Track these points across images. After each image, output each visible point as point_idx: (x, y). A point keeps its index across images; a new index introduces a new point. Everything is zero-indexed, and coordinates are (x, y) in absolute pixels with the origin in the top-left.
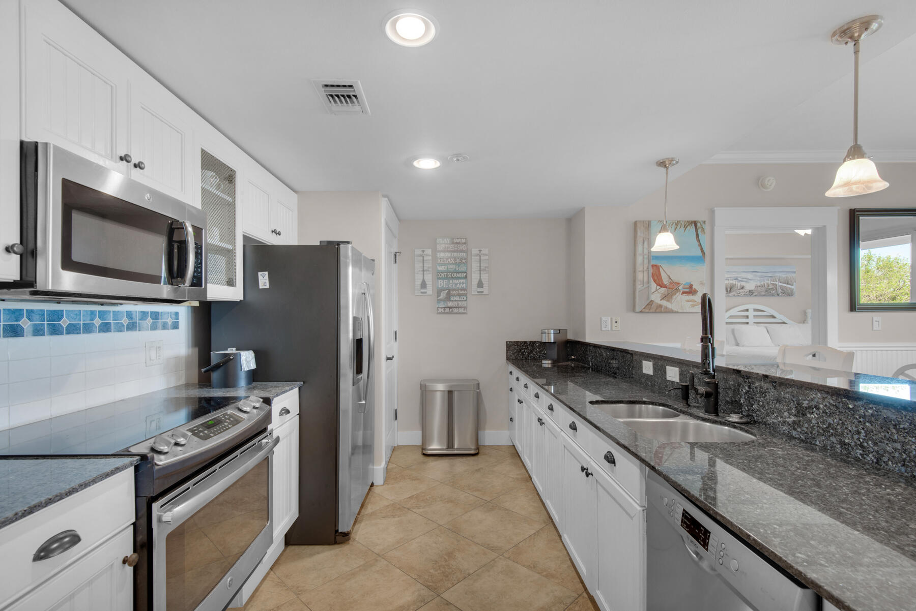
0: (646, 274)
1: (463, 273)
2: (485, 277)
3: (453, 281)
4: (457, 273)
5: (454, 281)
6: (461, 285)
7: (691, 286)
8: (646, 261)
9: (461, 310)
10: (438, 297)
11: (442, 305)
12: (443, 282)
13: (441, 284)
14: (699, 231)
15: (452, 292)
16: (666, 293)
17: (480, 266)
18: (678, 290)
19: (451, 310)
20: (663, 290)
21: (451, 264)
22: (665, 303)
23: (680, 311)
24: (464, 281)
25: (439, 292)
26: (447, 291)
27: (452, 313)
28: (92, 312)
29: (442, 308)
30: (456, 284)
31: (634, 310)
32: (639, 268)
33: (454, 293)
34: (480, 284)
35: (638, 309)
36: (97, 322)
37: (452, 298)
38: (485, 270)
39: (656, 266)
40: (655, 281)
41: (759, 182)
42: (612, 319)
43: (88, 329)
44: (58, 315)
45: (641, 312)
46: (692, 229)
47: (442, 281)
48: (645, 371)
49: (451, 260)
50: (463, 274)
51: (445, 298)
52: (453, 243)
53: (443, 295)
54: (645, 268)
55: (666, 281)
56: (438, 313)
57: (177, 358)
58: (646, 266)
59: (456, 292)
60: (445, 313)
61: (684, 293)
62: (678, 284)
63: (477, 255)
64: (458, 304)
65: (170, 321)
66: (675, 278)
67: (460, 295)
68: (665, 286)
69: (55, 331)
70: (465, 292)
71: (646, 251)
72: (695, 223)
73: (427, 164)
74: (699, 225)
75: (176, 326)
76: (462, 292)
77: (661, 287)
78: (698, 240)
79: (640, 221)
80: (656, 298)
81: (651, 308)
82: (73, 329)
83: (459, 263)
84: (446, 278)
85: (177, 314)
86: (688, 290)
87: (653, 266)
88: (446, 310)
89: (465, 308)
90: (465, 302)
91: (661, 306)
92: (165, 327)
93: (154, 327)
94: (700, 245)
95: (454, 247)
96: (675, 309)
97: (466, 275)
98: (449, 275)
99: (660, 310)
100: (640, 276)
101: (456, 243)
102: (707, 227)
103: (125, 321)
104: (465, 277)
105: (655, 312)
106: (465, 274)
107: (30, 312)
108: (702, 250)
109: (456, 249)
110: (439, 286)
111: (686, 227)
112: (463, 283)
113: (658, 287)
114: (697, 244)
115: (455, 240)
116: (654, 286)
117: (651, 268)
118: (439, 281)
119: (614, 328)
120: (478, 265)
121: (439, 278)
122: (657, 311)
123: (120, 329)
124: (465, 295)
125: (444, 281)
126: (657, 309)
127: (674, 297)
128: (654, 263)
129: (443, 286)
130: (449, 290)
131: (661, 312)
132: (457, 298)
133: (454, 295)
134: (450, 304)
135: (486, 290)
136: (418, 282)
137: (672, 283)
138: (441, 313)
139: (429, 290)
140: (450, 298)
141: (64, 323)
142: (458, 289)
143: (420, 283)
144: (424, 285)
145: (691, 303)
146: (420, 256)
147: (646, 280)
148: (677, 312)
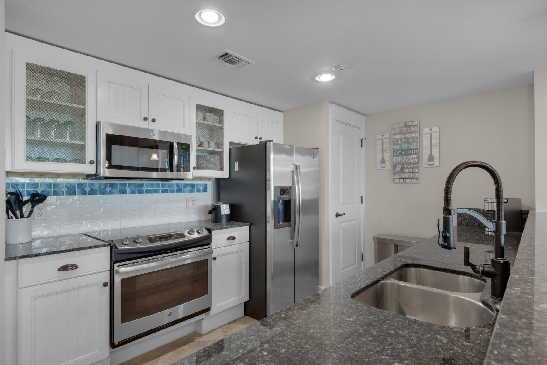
1: (415, 150)
2: (436, 152)
3: (406, 157)
4: (410, 150)
5: (407, 157)
6: (413, 159)
9: (414, 180)
10: (394, 170)
11: (397, 176)
12: (398, 159)
13: (396, 160)
15: (405, 166)
17: (431, 143)
19: (405, 180)
21: (404, 143)
24: (416, 156)
25: (395, 166)
26: (401, 165)
27: (406, 183)
28: (158, 184)
29: (397, 179)
30: (409, 159)
33: (407, 166)
34: (431, 158)
36: (161, 188)
37: (406, 171)
38: (436, 146)
43: (156, 191)
44: (142, 186)
47: (397, 158)
49: (405, 140)
50: (415, 151)
51: (400, 171)
52: (406, 126)
53: (398, 169)
56: (395, 183)
57: (206, 207)
59: (409, 166)
60: (399, 183)
63: (428, 133)
64: (410, 176)
65: (201, 188)
67: (412, 168)
69: (140, 192)
70: (417, 166)
73: (325, 78)
75: (205, 190)
76: (415, 166)
82: (148, 192)
83: (412, 141)
84: (401, 154)
85: (206, 185)
88: (401, 181)
89: (417, 178)
90: (417, 174)
92: (198, 191)
93: (192, 191)
95: (407, 129)
97: (418, 151)
98: (403, 152)
101: (409, 126)
103: (175, 188)
104: (418, 153)
106: (417, 151)
107: (130, 185)
109: (409, 130)
110: (395, 162)
112: (415, 158)
115: (407, 124)
118: (395, 158)
121: (395, 156)
123: (172, 191)
124: (417, 168)
125: (399, 157)
129: (398, 161)
130: (403, 165)
132: (410, 171)
133: (407, 168)
134: (403, 176)
135: (436, 163)
136: (379, 160)
138: (397, 183)
139: (388, 165)
140: (403, 170)
141: (145, 189)
142: (411, 163)
144: (383, 161)
146: (380, 139)
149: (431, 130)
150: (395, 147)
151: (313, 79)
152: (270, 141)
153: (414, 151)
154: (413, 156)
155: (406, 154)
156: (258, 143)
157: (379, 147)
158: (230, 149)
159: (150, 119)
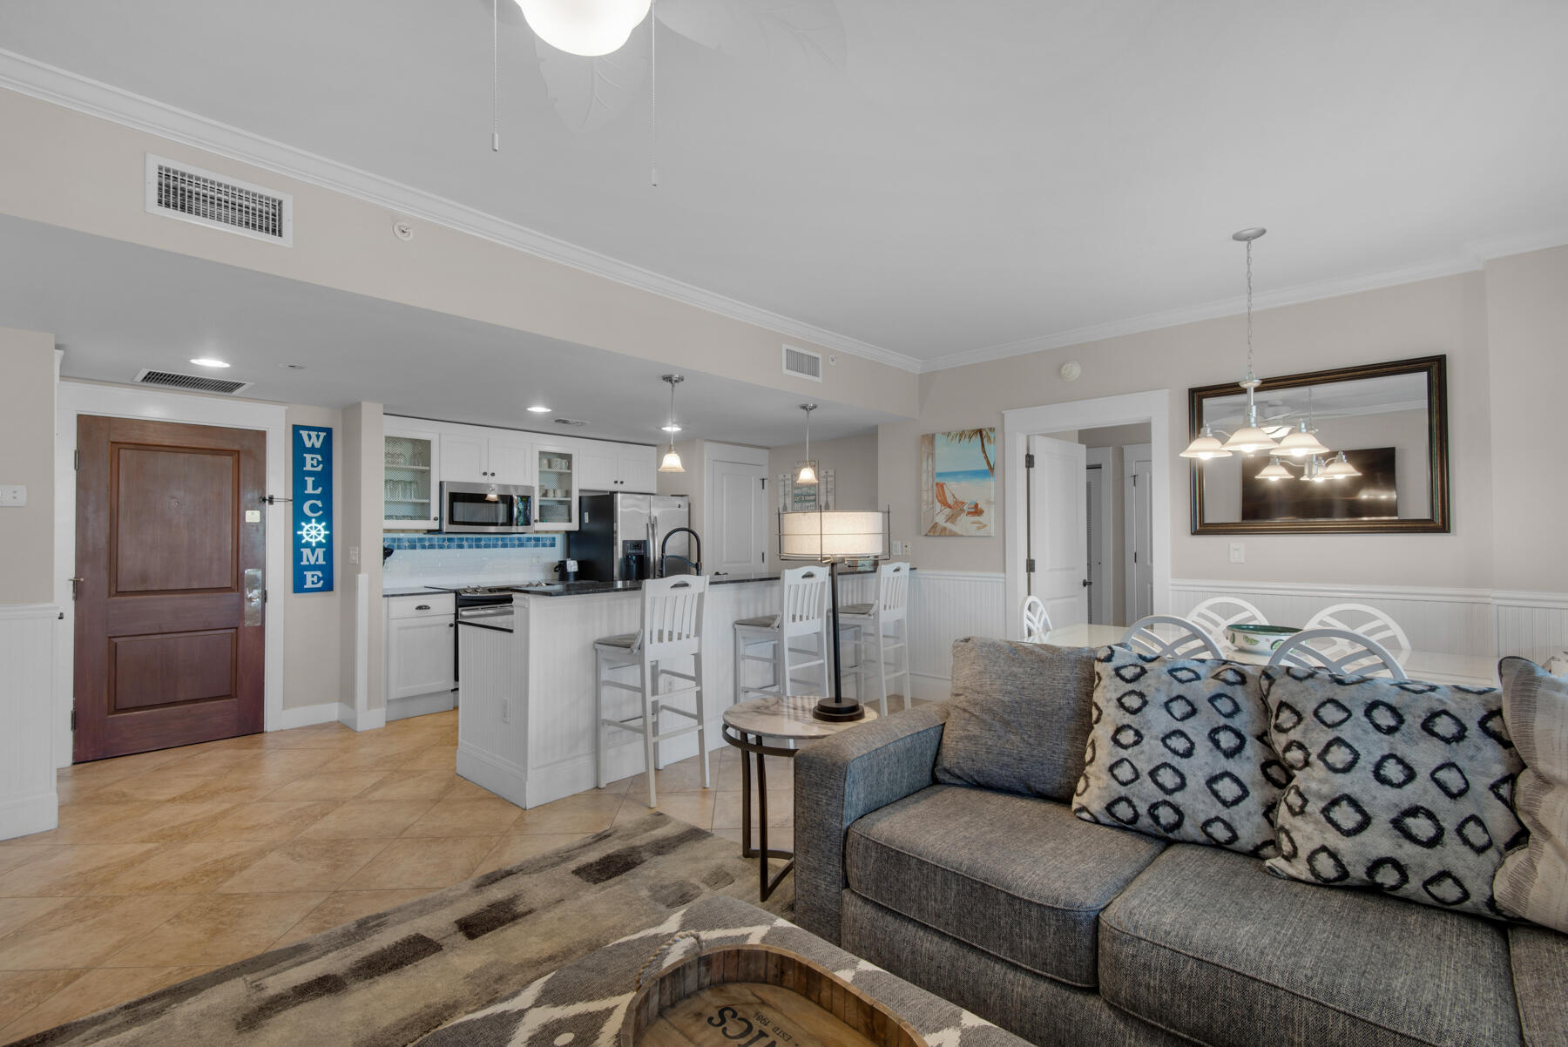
0: (930, 493)
2: (831, 499)
3: (805, 505)
4: (808, 496)
7: (976, 506)
8: (930, 479)
12: (798, 506)
13: (796, 508)
14: (985, 440)
16: (951, 514)
18: (962, 510)
20: (948, 510)
22: (949, 525)
23: (965, 534)
24: (814, 503)
28: (497, 538)
30: (807, 507)
31: (919, 533)
32: (924, 487)
34: (827, 506)
35: (923, 532)
36: (500, 543)
38: (831, 492)
39: (940, 483)
40: (939, 501)
42: (902, 543)
43: (495, 546)
44: (480, 540)
45: (926, 535)
46: (977, 439)
47: (797, 504)
54: (930, 487)
55: (950, 501)
57: (553, 564)
58: (930, 485)
61: (969, 513)
62: (962, 503)
63: (825, 477)
65: (548, 542)
66: (960, 499)
68: (950, 507)
69: (478, 547)
71: (930, 469)
72: (980, 431)
74: (984, 433)
75: (553, 545)
77: (946, 507)
78: (984, 452)
79: (926, 435)
80: (941, 520)
81: (935, 531)
82: (487, 546)
84: (800, 501)
85: (554, 539)
86: (973, 510)
87: (937, 484)
91: (945, 529)
92: (544, 545)
93: (536, 546)
94: (986, 457)
96: (960, 533)
97: (815, 498)
99: (944, 533)
100: (925, 496)
102: (994, 436)
103: (517, 542)
105: (940, 536)
107: (467, 539)
108: (988, 462)
111: (970, 438)
112: (813, 506)
113: (943, 508)
114: (983, 455)
116: (938, 506)
117: (935, 485)
118: (795, 504)
119: (904, 553)
120: (826, 487)
121: (795, 502)
122: (942, 534)
123: (513, 546)
125: (799, 504)
126: (942, 532)
127: (959, 518)
128: (938, 480)
131: (945, 536)
137: (956, 502)
141: (483, 543)
143: (782, 507)
145: (978, 525)
146: (782, 480)
147: (930, 500)
148: (962, 536)
149: (827, 472)
150: (796, 492)
153: (812, 498)
154: (812, 503)
155: (806, 501)
157: (781, 490)
158: (580, 498)
159: (489, 473)
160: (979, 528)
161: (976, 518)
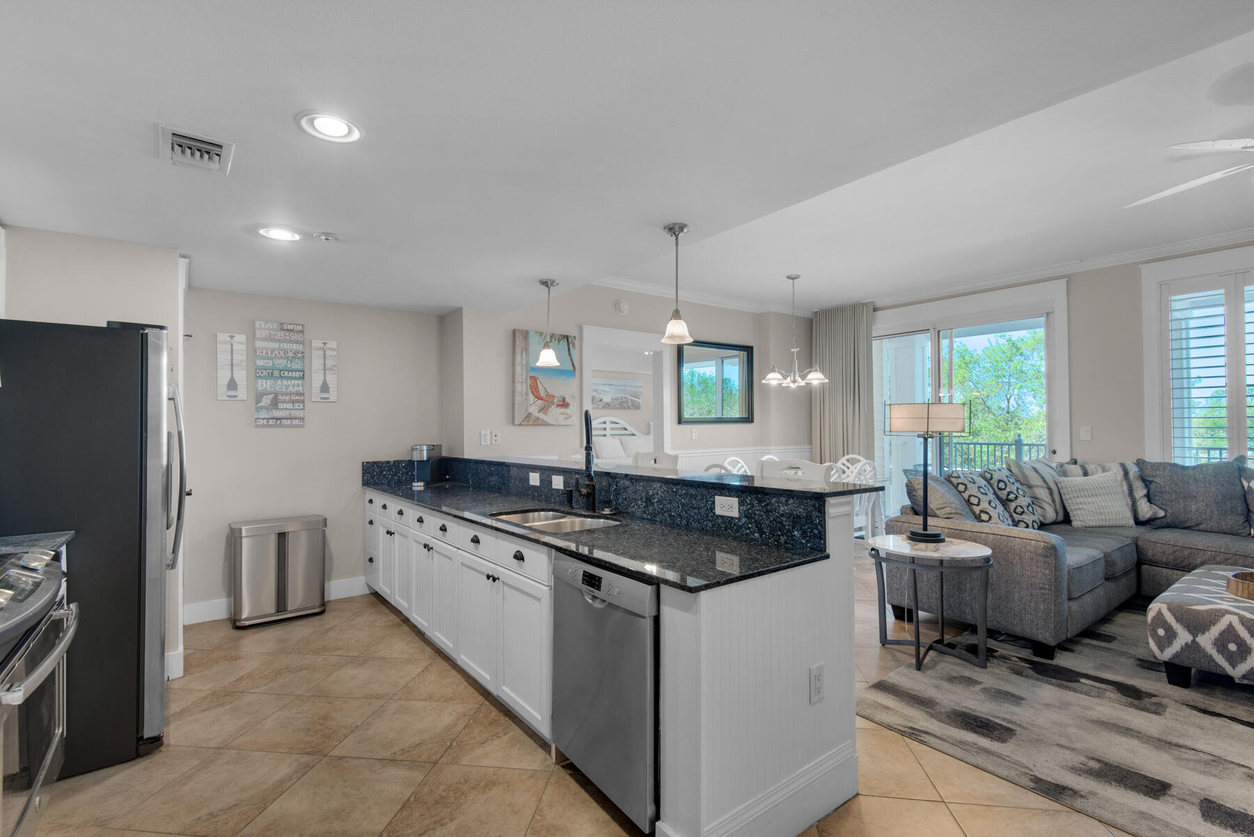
0: (524, 384)
1: (299, 371)
2: (332, 379)
3: (282, 383)
4: (289, 371)
5: (285, 382)
6: (296, 388)
7: (564, 399)
8: (524, 372)
9: (296, 422)
10: (257, 404)
11: (264, 414)
12: (266, 383)
13: (262, 386)
14: (571, 345)
15: (280, 397)
16: (543, 406)
17: (325, 364)
18: (553, 403)
19: (279, 422)
20: (540, 402)
21: (279, 358)
22: (541, 416)
23: (555, 423)
24: (300, 382)
25: (259, 396)
26: (272, 396)
27: (281, 426)
29: (264, 419)
30: (287, 387)
31: (513, 423)
32: (518, 379)
33: (284, 398)
34: (325, 388)
35: (517, 422)
37: (281, 406)
38: (332, 370)
39: (534, 377)
40: (533, 393)
41: (617, 305)
42: (491, 432)
45: (520, 425)
46: (564, 343)
47: (264, 381)
48: (532, 483)
49: (279, 353)
50: (298, 373)
51: (270, 405)
52: (282, 329)
53: (266, 401)
54: (524, 379)
55: (542, 394)
56: (257, 426)
58: (524, 377)
59: (288, 398)
60: (269, 426)
61: (558, 406)
62: (554, 396)
63: (320, 349)
64: (290, 414)
66: (551, 391)
67: (293, 402)
68: (542, 399)
70: (302, 398)
71: (524, 362)
72: (567, 337)
73: (281, 235)
74: (570, 339)
76: (297, 398)
77: (539, 399)
78: (570, 355)
79: (519, 330)
80: (534, 410)
81: (529, 420)
83: (292, 357)
84: (271, 376)
86: (561, 403)
87: (531, 377)
88: (271, 422)
89: (302, 419)
90: (302, 412)
91: (538, 419)
94: (571, 360)
95: (285, 336)
96: (550, 422)
97: (303, 375)
98: (276, 373)
99: (538, 423)
100: (519, 387)
101: (288, 330)
102: (577, 343)
104: (303, 378)
105: (533, 425)
106: (301, 374)
108: (573, 364)
109: (288, 338)
110: (260, 389)
111: (561, 342)
112: (298, 386)
113: (536, 399)
114: (569, 358)
115: (285, 325)
116: (532, 397)
117: (529, 379)
118: (259, 381)
119: (494, 443)
120: (323, 362)
121: (260, 377)
122: (535, 423)
124: (303, 402)
125: (268, 381)
126: (535, 421)
127: (550, 410)
128: (532, 374)
129: (266, 388)
130: (276, 395)
131: (538, 425)
132: (289, 406)
133: (285, 402)
134: (277, 414)
135: (333, 395)
136: (223, 380)
137: (548, 395)
138: (263, 426)
139: (242, 393)
140: (277, 404)
142: (291, 394)
143: (226, 382)
144: (232, 385)
145: (565, 416)
147: (524, 391)
148: (552, 425)
149: (325, 344)
150: (260, 363)
151: (253, 230)
152: (162, 328)
154: (296, 382)
155: (281, 377)
156: (105, 325)
157: (223, 358)
160: (566, 419)
161: (563, 410)
